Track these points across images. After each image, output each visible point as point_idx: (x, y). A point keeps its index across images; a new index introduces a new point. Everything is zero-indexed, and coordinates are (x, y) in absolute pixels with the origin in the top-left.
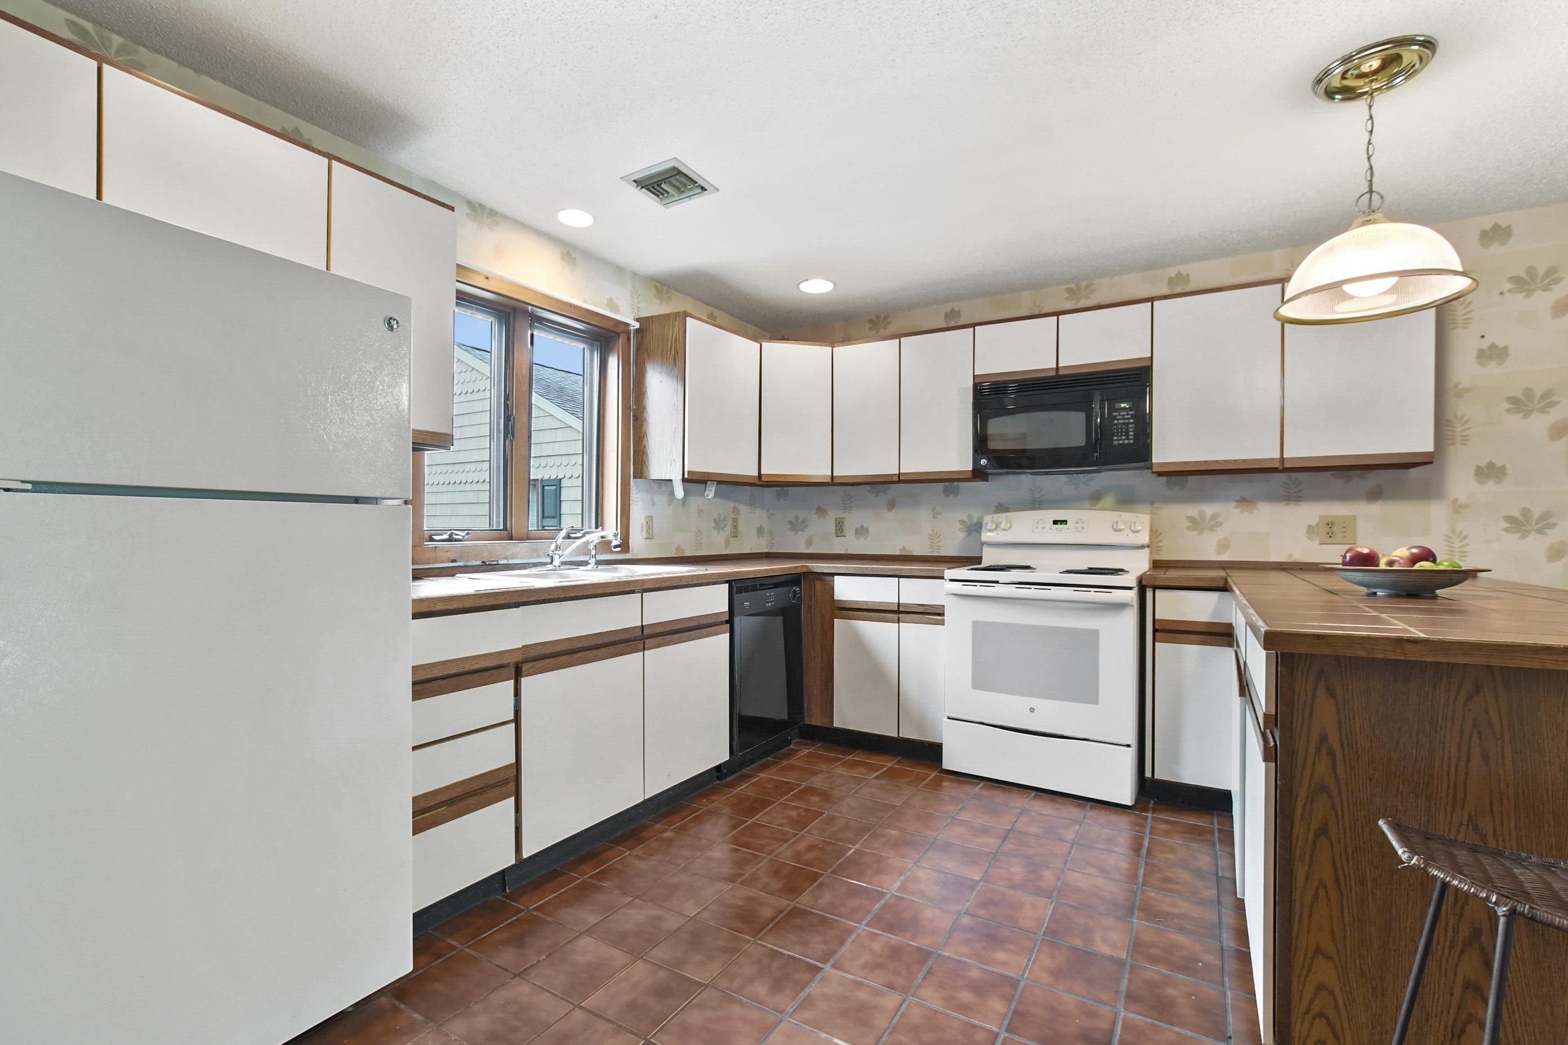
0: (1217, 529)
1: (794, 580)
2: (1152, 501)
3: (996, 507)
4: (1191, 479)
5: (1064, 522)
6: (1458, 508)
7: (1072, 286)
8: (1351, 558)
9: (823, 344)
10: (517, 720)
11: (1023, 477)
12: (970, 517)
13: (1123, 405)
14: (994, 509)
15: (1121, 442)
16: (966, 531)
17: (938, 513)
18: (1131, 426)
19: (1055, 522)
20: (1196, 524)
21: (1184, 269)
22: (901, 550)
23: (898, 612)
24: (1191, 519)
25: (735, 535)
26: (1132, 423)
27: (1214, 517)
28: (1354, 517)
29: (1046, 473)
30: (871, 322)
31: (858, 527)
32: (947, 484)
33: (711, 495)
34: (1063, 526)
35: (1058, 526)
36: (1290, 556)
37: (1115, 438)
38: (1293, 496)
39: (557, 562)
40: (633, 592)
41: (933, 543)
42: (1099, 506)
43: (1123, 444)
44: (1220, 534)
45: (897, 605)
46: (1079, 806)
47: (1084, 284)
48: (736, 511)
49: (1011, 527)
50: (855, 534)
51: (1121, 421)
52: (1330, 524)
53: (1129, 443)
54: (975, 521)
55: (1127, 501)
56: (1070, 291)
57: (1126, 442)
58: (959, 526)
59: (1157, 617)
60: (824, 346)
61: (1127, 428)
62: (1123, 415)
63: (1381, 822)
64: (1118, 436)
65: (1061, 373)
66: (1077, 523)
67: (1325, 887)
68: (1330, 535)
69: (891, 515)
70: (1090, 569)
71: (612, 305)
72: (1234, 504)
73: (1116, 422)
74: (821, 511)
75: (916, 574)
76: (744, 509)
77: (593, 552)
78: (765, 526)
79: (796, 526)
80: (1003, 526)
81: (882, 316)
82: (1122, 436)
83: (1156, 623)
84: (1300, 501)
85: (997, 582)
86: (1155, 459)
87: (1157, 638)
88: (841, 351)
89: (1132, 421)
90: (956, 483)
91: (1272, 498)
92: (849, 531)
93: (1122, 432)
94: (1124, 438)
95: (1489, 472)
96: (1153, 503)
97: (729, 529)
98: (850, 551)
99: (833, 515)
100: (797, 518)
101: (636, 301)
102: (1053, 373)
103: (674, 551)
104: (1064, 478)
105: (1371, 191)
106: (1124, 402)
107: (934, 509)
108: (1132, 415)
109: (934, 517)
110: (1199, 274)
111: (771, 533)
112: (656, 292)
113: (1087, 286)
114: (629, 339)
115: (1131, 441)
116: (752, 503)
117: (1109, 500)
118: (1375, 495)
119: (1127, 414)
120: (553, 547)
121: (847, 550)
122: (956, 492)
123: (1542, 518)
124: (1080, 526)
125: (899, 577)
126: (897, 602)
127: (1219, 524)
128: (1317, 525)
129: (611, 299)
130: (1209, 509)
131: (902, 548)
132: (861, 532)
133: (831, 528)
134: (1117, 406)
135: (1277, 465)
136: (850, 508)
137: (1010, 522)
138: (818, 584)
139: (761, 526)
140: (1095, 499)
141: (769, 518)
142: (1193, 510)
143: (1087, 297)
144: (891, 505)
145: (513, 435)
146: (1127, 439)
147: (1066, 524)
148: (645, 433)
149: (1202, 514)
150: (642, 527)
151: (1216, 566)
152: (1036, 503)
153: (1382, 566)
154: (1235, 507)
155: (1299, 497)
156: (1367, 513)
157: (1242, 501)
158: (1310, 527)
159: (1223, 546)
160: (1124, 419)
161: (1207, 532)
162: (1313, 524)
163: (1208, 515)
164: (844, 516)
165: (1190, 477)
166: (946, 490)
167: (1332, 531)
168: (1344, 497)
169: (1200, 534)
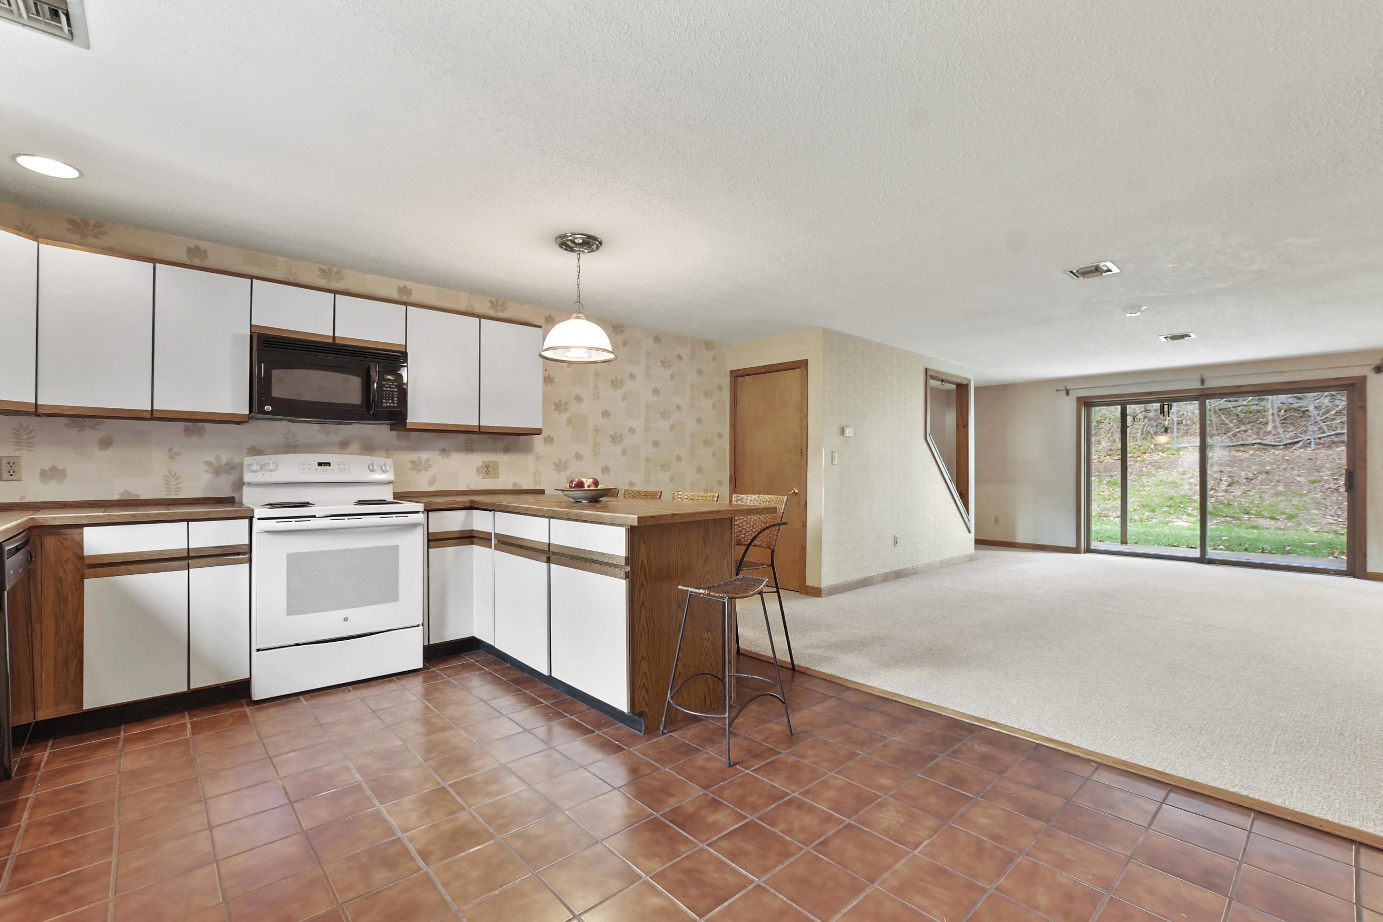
0: (428, 469)
2: (388, 450)
3: (248, 449)
6: (538, 458)
7: (325, 267)
8: (575, 485)
9: (22, 234)
11: (278, 423)
12: (218, 458)
13: (389, 377)
15: (388, 404)
16: (213, 473)
17: (178, 454)
18: (395, 393)
19: (320, 464)
20: (416, 466)
22: (121, 494)
23: (188, 558)
24: (412, 462)
26: (396, 392)
27: (427, 461)
28: (498, 462)
29: (307, 422)
31: (46, 468)
32: (189, 424)
34: (327, 467)
35: (323, 467)
37: (384, 401)
38: (469, 449)
41: (169, 485)
42: (346, 452)
43: (390, 406)
44: (431, 472)
45: (187, 551)
47: (335, 269)
49: (277, 468)
50: (41, 476)
51: (388, 389)
52: (487, 466)
53: (394, 406)
54: (224, 462)
55: (368, 448)
56: (322, 271)
57: (392, 405)
58: (205, 468)
59: (430, 531)
61: (393, 395)
62: (390, 385)
63: (680, 587)
64: (386, 399)
65: (337, 341)
66: (339, 465)
68: (487, 472)
69: (108, 453)
70: (359, 501)
72: (438, 453)
73: (384, 389)
80: (271, 467)
82: (389, 400)
83: (430, 535)
84: (473, 452)
85: (314, 516)
86: (409, 419)
87: (431, 546)
88: (49, 251)
89: (396, 390)
90: (200, 424)
91: (458, 449)
92: (28, 472)
93: (389, 397)
94: (390, 401)
96: (387, 450)
98: (30, 499)
102: (331, 341)
104: (316, 427)
105: (579, 302)
106: (390, 375)
107: (170, 450)
108: (396, 385)
109: (171, 457)
110: (419, 293)
113: (338, 273)
115: (396, 405)
117: (355, 446)
118: (506, 450)
119: (393, 385)
121: (23, 497)
122: (201, 432)
124: (342, 467)
125: (188, 521)
126: (186, 547)
127: (429, 466)
128: (482, 467)
130: (424, 456)
132: (52, 474)
134: (385, 378)
135: (477, 430)
136: (30, 445)
137: (276, 464)
138: (50, 541)
140: (344, 445)
142: (414, 456)
143: (338, 282)
144: (106, 443)
146: (393, 402)
147: (330, 465)
149: (419, 459)
151: (429, 494)
152: (291, 448)
154: (439, 455)
155: (473, 449)
156: (503, 460)
157: (443, 451)
158: (478, 467)
159: (432, 482)
160: (390, 388)
161: (423, 472)
162: (479, 466)
163: (423, 460)
164: (17, 454)
165: (412, 433)
166: (187, 431)
167: (488, 470)
168: (494, 450)
169: (419, 473)
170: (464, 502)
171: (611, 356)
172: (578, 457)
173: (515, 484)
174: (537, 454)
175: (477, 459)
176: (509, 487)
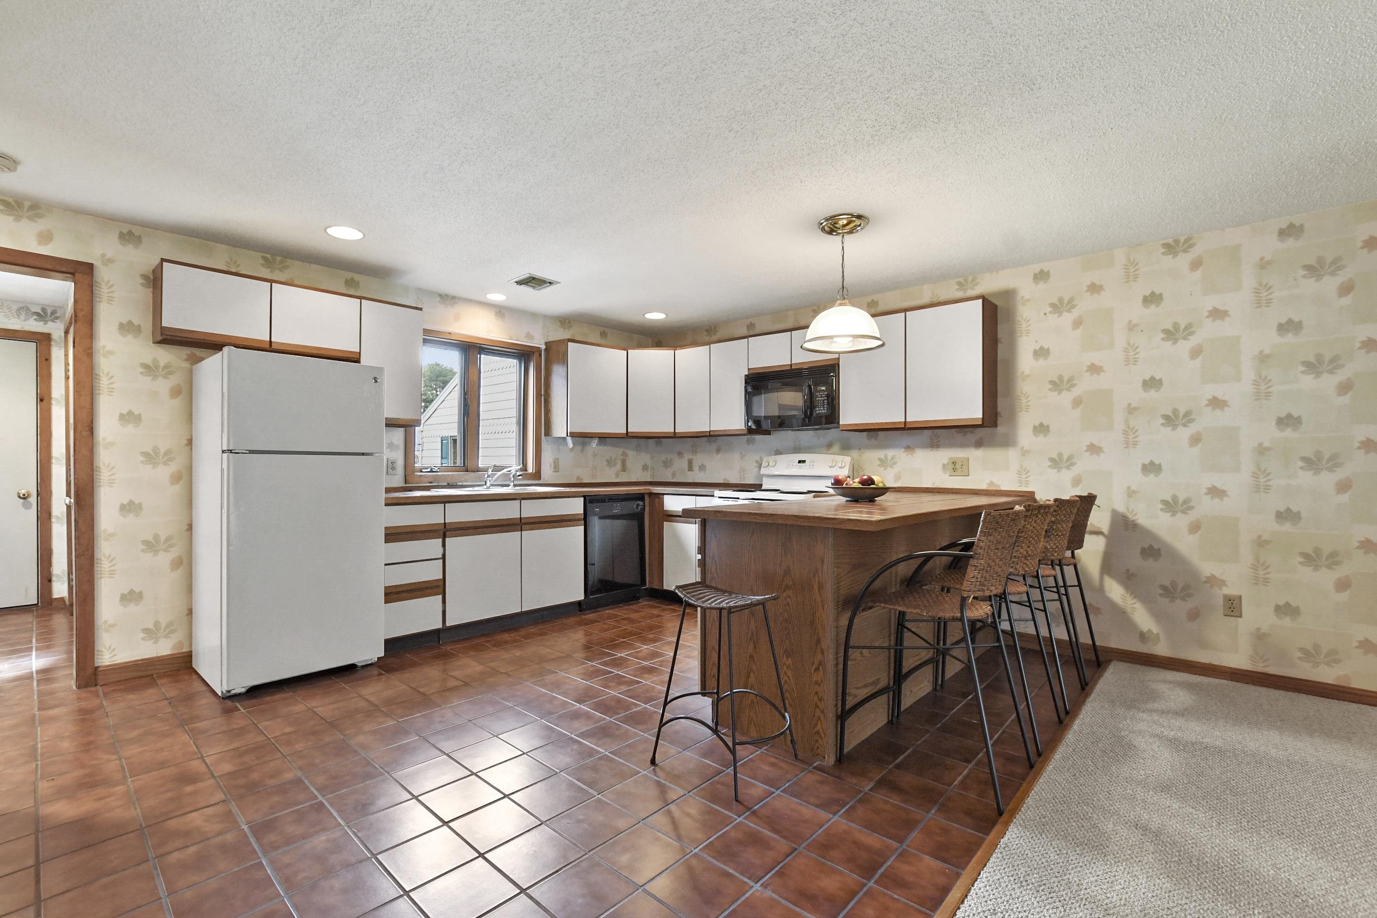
0: (894, 466)
1: (640, 497)
4: (881, 434)
5: (804, 461)
6: (1024, 453)
10: (444, 557)
12: (761, 458)
13: (821, 388)
14: (774, 453)
15: (820, 411)
16: (754, 468)
17: (744, 456)
18: (826, 401)
19: (800, 462)
20: (883, 463)
21: (875, 297)
24: (880, 460)
25: (624, 468)
27: (893, 458)
28: (968, 458)
30: (707, 330)
31: (700, 465)
34: (802, 464)
36: (933, 483)
38: (934, 445)
39: (488, 484)
40: (515, 499)
41: (741, 475)
42: (830, 452)
43: (822, 413)
44: (897, 468)
48: (624, 454)
50: (698, 469)
51: (820, 399)
52: (954, 463)
53: (824, 412)
54: (759, 461)
55: (845, 448)
58: (755, 464)
60: (669, 350)
61: (824, 403)
62: (821, 394)
64: (818, 408)
65: (793, 367)
66: (811, 462)
68: (954, 470)
69: (718, 457)
71: (529, 336)
72: (903, 450)
73: (818, 399)
74: (680, 454)
76: (631, 454)
77: (512, 479)
78: (649, 463)
79: (667, 464)
81: (713, 327)
84: (939, 448)
86: (842, 422)
88: (680, 353)
89: (826, 398)
91: (924, 446)
92: (696, 468)
93: (820, 405)
94: (822, 409)
95: (1041, 429)
96: (860, 449)
97: (619, 466)
98: (696, 481)
99: (687, 456)
100: (667, 458)
101: (546, 331)
102: (787, 368)
103: (575, 479)
104: (812, 433)
105: (843, 287)
106: (823, 386)
107: (741, 453)
108: (827, 394)
109: (742, 458)
111: (653, 469)
112: (560, 325)
114: (540, 355)
115: (827, 411)
116: (638, 449)
117: (836, 448)
118: (979, 445)
119: (824, 394)
120: (486, 476)
123: (1069, 458)
124: (812, 464)
127: (895, 463)
128: (948, 464)
129: (529, 333)
130: (890, 453)
132: (702, 468)
133: (686, 466)
134: (818, 388)
135: (903, 426)
136: (697, 453)
137: (776, 462)
138: (657, 500)
139: (646, 464)
141: (651, 459)
142: (880, 454)
144: (718, 451)
145: (468, 415)
147: (805, 463)
148: (550, 410)
149: (886, 456)
150: (551, 466)
152: (792, 450)
153: (844, 486)
154: (904, 452)
155: (938, 445)
156: (975, 456)
157: (908, 448)
158: (944, 465)
159: (898, 477)
160: (821, 397)
161: (890, 468)
162: (946, 463)
163: (889, 458)
164: (693, 457)
165: (879, 433)
167: (955, 467)
168: (962, 445)
169: (885, 469)
172: (1094, 449)
173: (992, 483)
174: (1022, 448)
175: (945, 455)
176: (984, 487)
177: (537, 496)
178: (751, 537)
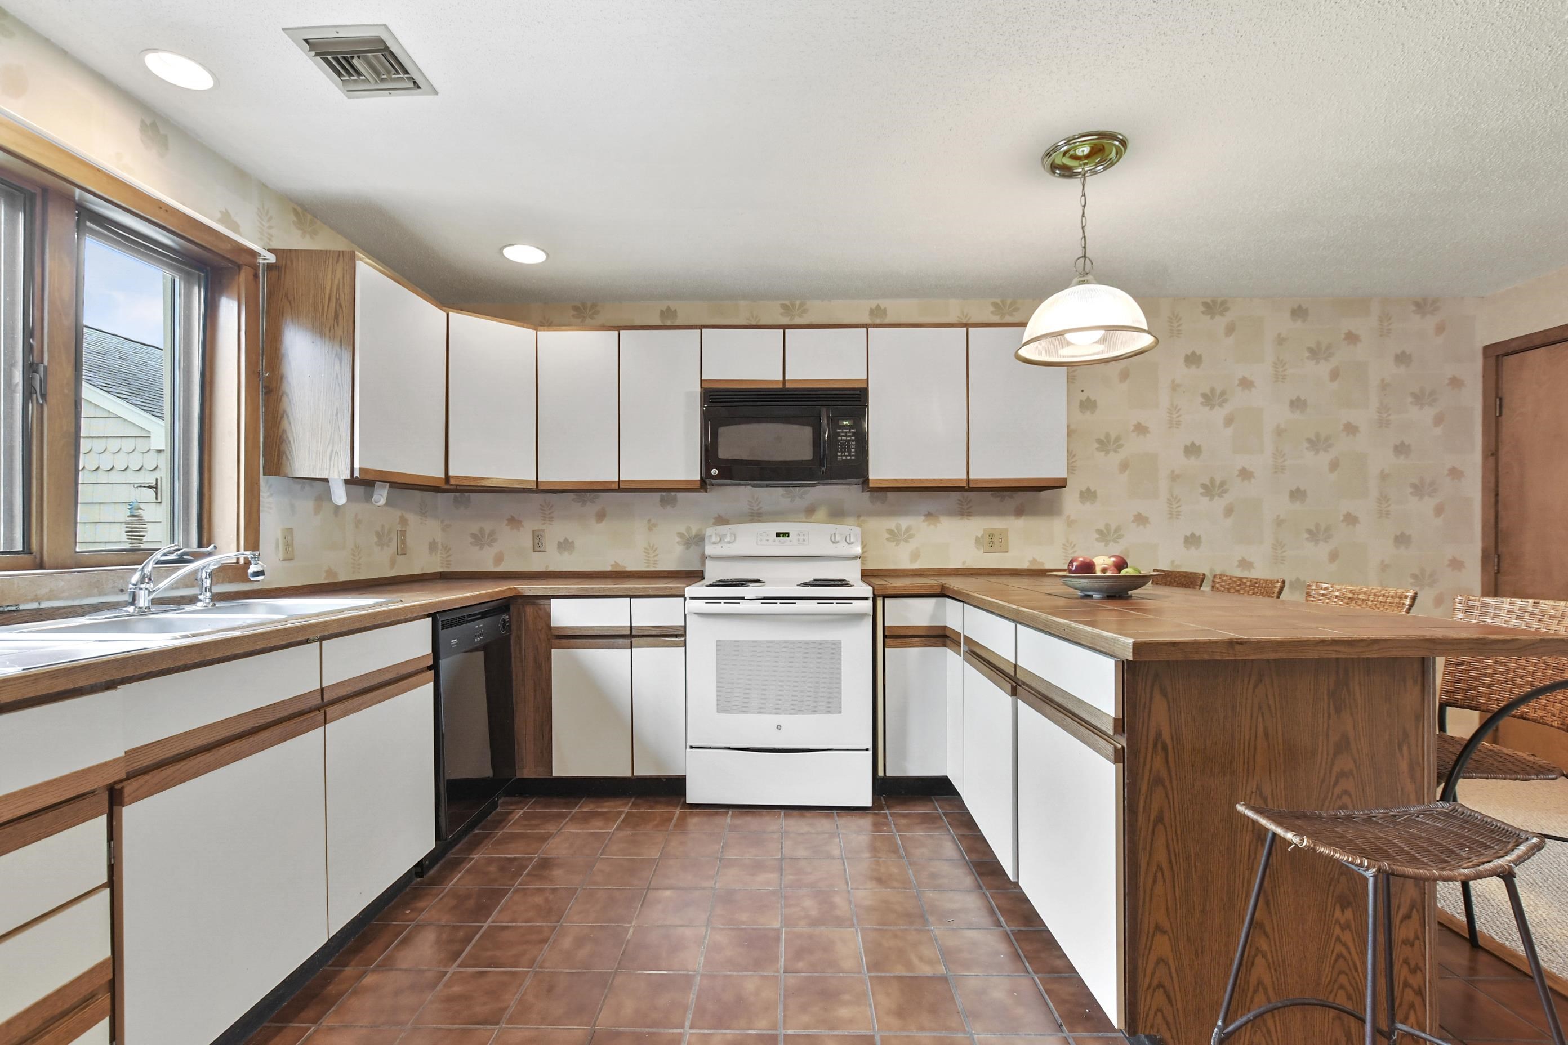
0: (910, 540)
1: (503, 606)
2: (859, 515)
3: (715, 518)
4: (890, 495)
5: (787, 534)
6: (1070, 523)
7: (787, 302)
8: (1077, 567)
9: (525, 325)
10: (113, 882)
11: (742, 488)
12: (688, 529)
13: (845, 423)
14: (713, 521)
15: (844, 458)
16: (684, 545)
17: (655, 525)
18: (853, 443)
19: (778, 535)
20: (894, 536)
21: (884, 303)
22: (612, 566)
23: (631, 636)
24: (890, 531)
25: (403, 550)
26: (853, 441)
27: (908, 529)
28: (1006, 530)
29: (767, 486)
30: (576, 308)
31: (562, 541)
32: (664, 494)
33: (382, 501)
34: (786, 538)
35: (781, 538)
36: (964, 563)
37: (839, 454)
38: (964, 512)
39: (143, 601)
40: (307, 641)
41: (649, 557)
42: (814, 518)
43: (847, 460)
44: (914, 544)
45: (629, 628)
46: (827, 816)
47: (798, 303)
48: (403, 521)
49: (735, 540)
50: (558, 548)
51: (844, 438)
52: (991, 536)
53: (851, 459)
54: (694, 533)
55: (837, 514)
56: (785, 307)
57: (849, 458)
58: (678, 539)
59: (886, 625)
60: (527, 328)
61: (850, 445)
62: (846, 432)
64: (841, 452)
65: (788, 386)
66: (799, 535)
67: (1161, 869)
68: (991, 544)
69: (602, 526)
70: (815, 580)
71: (230, 221)
72: (923, 518)
73: (840, 438)
74: (514, 522)
75: (651, 593)
76: (412, 518)
77: (207, 583)
78: (439, 540)
79: (480, 540)
80: (728, 539)
81: (589, 304)
82: (844, 452)
83: (886, 630)
84: (970, 516)
85: (743, 598)
86: (872, 475)
87: (887, 644)
88: (546, 336)
89: (853, 438)
90: (673, 493)
91: (951, 513)
92: (550, 544)
93: (845, 448)
94: (846, 454)
95: (1087, 495)
96: (859, 516)
97: (394, 544)
98: (551, 569)
99: (530, 525)
100: (482, 530)
101: (266, 224)
102: (781, 386)
103: (324, 575)
104: (780, 490)
105: (1085, 257)
106: (846, 420)
107: (649, 521)
108: (853, 432)
109: (650, 529)
110: (897, 309)
111: (447, 549)
112: (295, 219)
113: (802, 305)
114: (256, 276)
115: (853, 458)
116: (423, 511)
117: (821, 513)
118: (1020, 512)
119: (849, 432)
120: (135, 578)
121: (547, 567)
122: (673, 502)
123: (1116, 531)
124: (801, 538)
125: (631, 597)
126: (629, 625)
127: (911, 536)
128: (982, 536)
129: (227, 212)
130: (904, 522)
131: (614, 563)
132: (565, 546)
133: (528, 542)
134: (840, 424)
135: (965, 485)
136: (551, 519)
137: (735, 535)
138: (529, 610)
139: (434, 540)
140: (810, 511)
141: (443, 530)
142: (891, 523)
143: (800, 316)
144: (601, 516)
145: (43, 396)
146: (849, 455)
147: (788, 536)
148: (284, 412)
149: (898, 527)
150: (277, 546)
151: (910, 573)
152: (756, 516)
153: (1099, 574)
154: (924, 521)
155: (970, 512)
156: (1014, 526)
157: (929, 515)
158: (977, 537)
159: (915, 556)
160: (846, 436)
161: (903, 543)
162: (979, 536)
163: (903, 528)
164: (543, 527)
165: (889, 493)
166: (663, 501)
167: (992, 541)
168: (1000, 513)
169: (897, 544)
170: (932, 587)
171: (1145, 340)
172: (1141, 519)
173: (1034, 561)
174: (1069, 517)
175: (977, 526)
176: (1025, 565)
177: (358, 625)
178: (1255, 687)
